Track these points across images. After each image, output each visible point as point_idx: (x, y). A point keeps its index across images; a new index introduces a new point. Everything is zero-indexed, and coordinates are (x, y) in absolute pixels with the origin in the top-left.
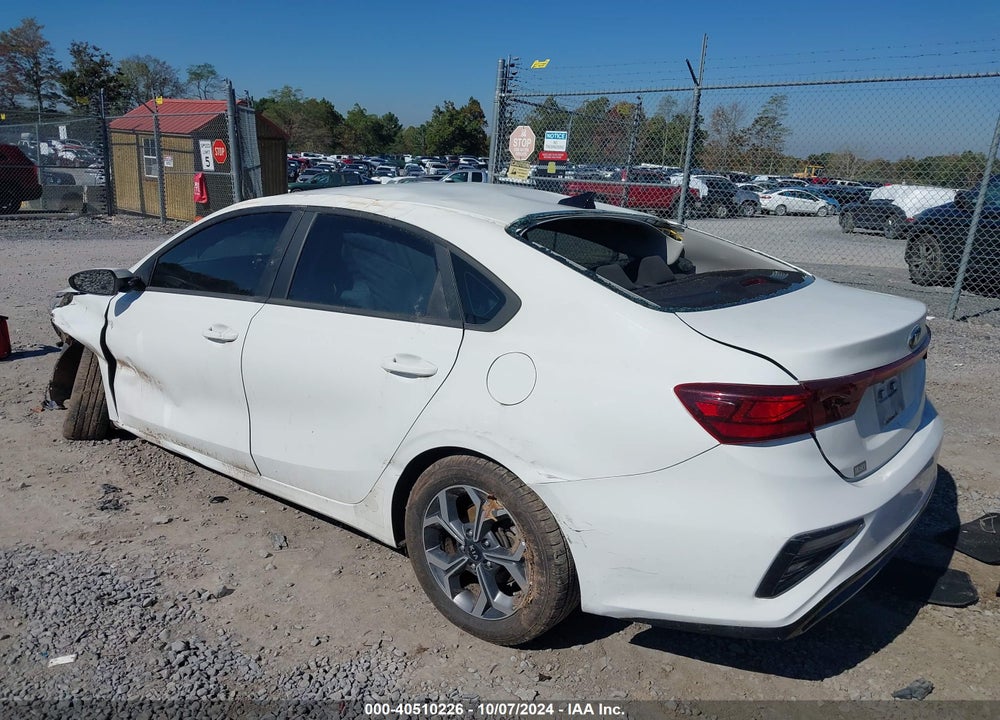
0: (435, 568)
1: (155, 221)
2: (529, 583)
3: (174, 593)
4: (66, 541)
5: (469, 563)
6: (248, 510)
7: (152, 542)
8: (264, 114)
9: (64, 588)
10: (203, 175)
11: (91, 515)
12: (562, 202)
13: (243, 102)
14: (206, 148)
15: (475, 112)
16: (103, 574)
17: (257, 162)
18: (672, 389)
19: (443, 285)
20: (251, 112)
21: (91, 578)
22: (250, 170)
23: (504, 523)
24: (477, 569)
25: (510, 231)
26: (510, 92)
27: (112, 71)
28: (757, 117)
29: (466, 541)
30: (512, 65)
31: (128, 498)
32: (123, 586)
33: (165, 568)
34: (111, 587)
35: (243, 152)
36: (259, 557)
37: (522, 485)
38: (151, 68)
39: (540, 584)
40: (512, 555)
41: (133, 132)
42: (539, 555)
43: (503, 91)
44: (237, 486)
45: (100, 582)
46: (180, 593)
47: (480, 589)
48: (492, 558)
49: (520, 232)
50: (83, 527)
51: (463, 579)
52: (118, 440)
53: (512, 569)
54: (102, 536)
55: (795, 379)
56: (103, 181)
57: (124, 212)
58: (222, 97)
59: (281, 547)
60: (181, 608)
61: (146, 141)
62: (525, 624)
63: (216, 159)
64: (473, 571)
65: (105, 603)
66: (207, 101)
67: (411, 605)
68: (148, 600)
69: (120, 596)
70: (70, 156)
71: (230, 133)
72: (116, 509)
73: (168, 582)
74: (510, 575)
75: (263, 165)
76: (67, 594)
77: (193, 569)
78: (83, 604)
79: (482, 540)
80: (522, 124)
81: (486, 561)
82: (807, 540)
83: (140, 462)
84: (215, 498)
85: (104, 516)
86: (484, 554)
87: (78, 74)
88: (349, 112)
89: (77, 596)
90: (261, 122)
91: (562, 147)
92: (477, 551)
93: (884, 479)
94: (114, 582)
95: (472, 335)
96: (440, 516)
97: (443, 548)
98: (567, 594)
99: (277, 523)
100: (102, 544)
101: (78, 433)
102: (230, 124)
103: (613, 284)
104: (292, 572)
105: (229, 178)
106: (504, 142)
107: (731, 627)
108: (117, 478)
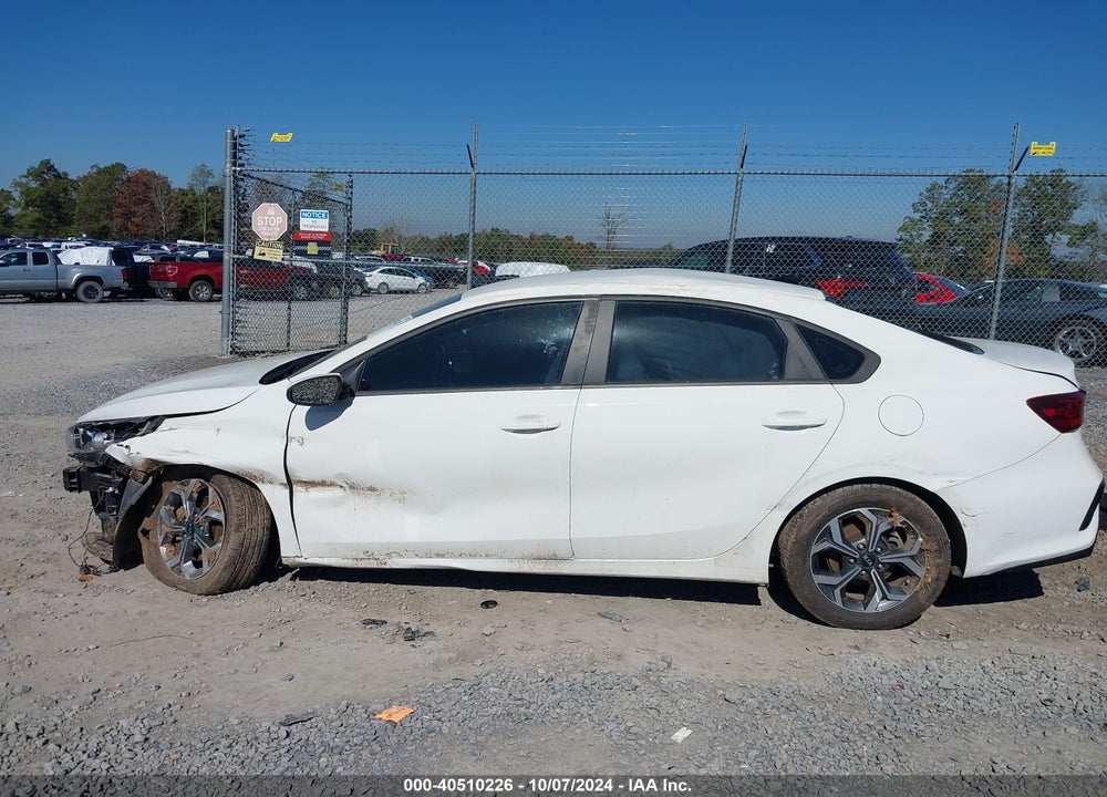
0: (823, 586)
2: (926, 568)
5: (862, 570)
6: (534, 605)
18: (1025, 404)
24: (872, 573)
26: (241, 165)
29: (860, 554)
30: (243, 137)
40: (909, 552)
43: (234, 165)
48: (888, 559)
53: (908, 562)
64: (864, 578)
79: (876, 549)
80: (266, 201)
81: (876, 551)
84: (485, 604)
86: (880, 559)
91: (323, 227)
96: (830, 540)
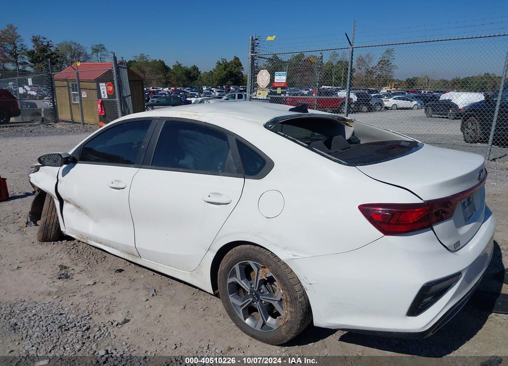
0: (235, 305)
1: (79, 125)
2: (285, 312)
3: (99, 323)
4: (41, 297)
5: (253, 302)
6: (135, 276)
7: (86, 296)
8: (131, 68)
9: (41, 323)
10: (102, 101)
11: (53, 282)
12: (291, 110)
13: (121, 63)
14: (103, 87)
15: (237, 63)
16: (61, 314)
17: (129, 93)
18: (357, 207)
19: (232, 155)
20: (125, 68)
21: (55, 317)
22: (126, 97)
23: (271, 280)
24: (257, 305)
25: (266, 126)
26: (256, 53)
27: (53, 49)
28: (379, 60)
29: (250, 290)
30: (257, 39)
31: (73, 272)
32: (72, 320)
33: (94, 309)
34: (66, 321)
35: (122, 88)
36: (142, 301)
37: (279, 260)
38: (73, 47)
39: (291, 312)
40: (276, 297)
41: (66, 80)
42: (290, 297)
43: (253, 52)
44: (128, 263)
45: (60, 319)
46: (102, 323)
47: (259, 315)
48: (265, 299)
49: (271, 127)
50: (49, 289)
51: (250, 310)
52: (66, 241)
53: (276, 304)
54: (59, 293)
55: (422, 199)
56: (52, 105)
57: (63, 121)
58: (109, 61)
59: (153, 295)
60: (103, 331)
61: (73, 85)
62: (284, 334)
63: (108, 92)
64: (255, 306)
65: (63, 330)
66: (102, 63)
67: (223, 324)
68: (85, 327)
69: (71, 326)
70: (34, 93)
71: (115, 79)
72: (66, 278)
73: (95, 317)
74: (275, 308)
75: (132, 95)
76: (43, 326)
77: (108, 309)
78: (51, 331)
79: (259, 290)
80: (263, 69)
81: (262, 301)
82: (433, 285)
83: (77, 252)
84: (118, 270)
85: (60, 282)
86: (260, 297)
87: (36, 52)
88: (173, 66)
89: (48, 327)
90: (130, 73)
91: (284, 80)
92: (257, 295)
93: (470, 250)
94: (67, 318)
95: (249, 181)
96: (236, 277)
97: (238, 294)
98: (305, 317)
99: (150, 282)
100: (60, 297)
101: (45, 238)
102: (115, 74)
103: (322, 152)
104: (160, 308)
105: (115, 102)
106: (254, 78)
107: (394, 332)
108: (66, 262)
